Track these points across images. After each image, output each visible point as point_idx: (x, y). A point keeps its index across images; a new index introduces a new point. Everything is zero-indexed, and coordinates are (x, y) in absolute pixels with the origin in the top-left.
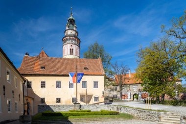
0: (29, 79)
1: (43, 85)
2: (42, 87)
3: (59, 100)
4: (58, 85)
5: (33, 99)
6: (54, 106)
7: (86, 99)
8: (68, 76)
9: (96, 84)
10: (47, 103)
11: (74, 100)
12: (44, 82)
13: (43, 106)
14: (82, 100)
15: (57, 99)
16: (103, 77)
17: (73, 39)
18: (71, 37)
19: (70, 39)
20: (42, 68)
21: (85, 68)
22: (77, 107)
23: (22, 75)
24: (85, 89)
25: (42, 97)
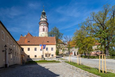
0: (23, 47)
1: (29, 49)
2: (28, 50)
3: (36, 56)
4: (35, 49)
5: (25, 56)
6: (33, 59)
7: (48, 55)
8: (39, 45)
9: (52, 49)
10: (31, 58)
11: (42, 56)
12: (29, 48)
13: (29, 59)
14: (46, 56)
15: (35, 56)
16: (55, 45)
17: (44, 23)
18: (43, 22)
19: (43, 23)
20: (28, 42)
21: (48, 42)
22: (43, 59)
23: (20, 45)
24: (47, 51)
25: (28, 55)
